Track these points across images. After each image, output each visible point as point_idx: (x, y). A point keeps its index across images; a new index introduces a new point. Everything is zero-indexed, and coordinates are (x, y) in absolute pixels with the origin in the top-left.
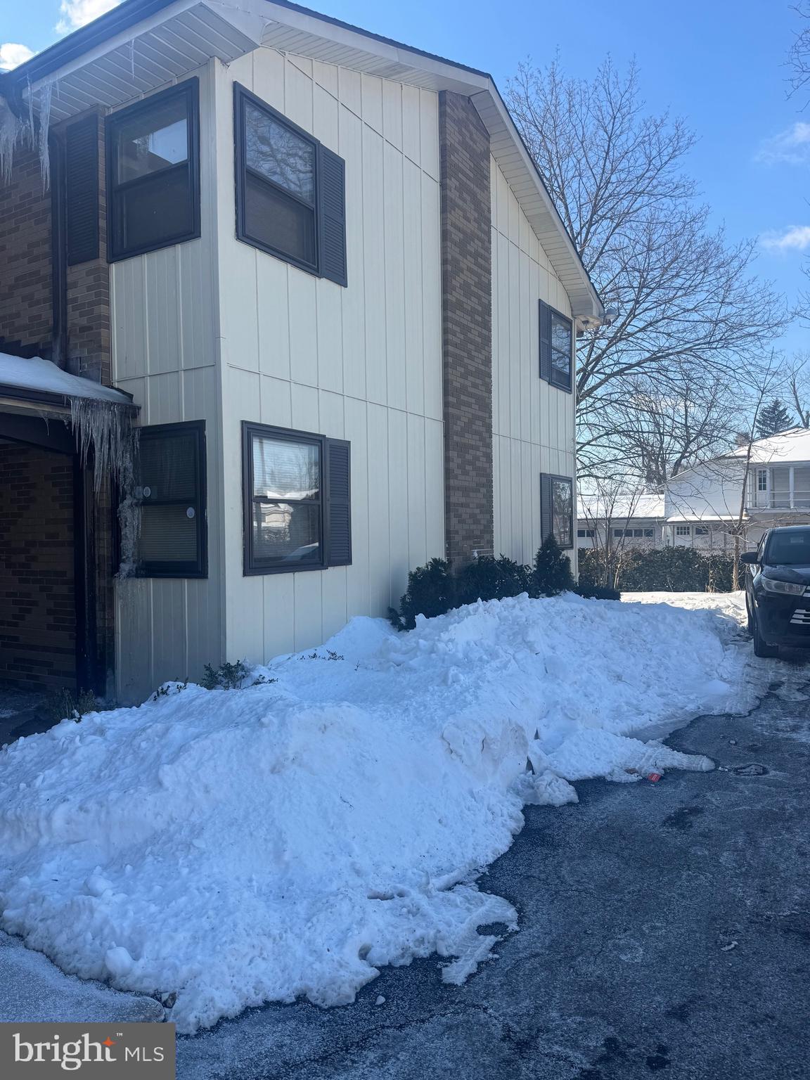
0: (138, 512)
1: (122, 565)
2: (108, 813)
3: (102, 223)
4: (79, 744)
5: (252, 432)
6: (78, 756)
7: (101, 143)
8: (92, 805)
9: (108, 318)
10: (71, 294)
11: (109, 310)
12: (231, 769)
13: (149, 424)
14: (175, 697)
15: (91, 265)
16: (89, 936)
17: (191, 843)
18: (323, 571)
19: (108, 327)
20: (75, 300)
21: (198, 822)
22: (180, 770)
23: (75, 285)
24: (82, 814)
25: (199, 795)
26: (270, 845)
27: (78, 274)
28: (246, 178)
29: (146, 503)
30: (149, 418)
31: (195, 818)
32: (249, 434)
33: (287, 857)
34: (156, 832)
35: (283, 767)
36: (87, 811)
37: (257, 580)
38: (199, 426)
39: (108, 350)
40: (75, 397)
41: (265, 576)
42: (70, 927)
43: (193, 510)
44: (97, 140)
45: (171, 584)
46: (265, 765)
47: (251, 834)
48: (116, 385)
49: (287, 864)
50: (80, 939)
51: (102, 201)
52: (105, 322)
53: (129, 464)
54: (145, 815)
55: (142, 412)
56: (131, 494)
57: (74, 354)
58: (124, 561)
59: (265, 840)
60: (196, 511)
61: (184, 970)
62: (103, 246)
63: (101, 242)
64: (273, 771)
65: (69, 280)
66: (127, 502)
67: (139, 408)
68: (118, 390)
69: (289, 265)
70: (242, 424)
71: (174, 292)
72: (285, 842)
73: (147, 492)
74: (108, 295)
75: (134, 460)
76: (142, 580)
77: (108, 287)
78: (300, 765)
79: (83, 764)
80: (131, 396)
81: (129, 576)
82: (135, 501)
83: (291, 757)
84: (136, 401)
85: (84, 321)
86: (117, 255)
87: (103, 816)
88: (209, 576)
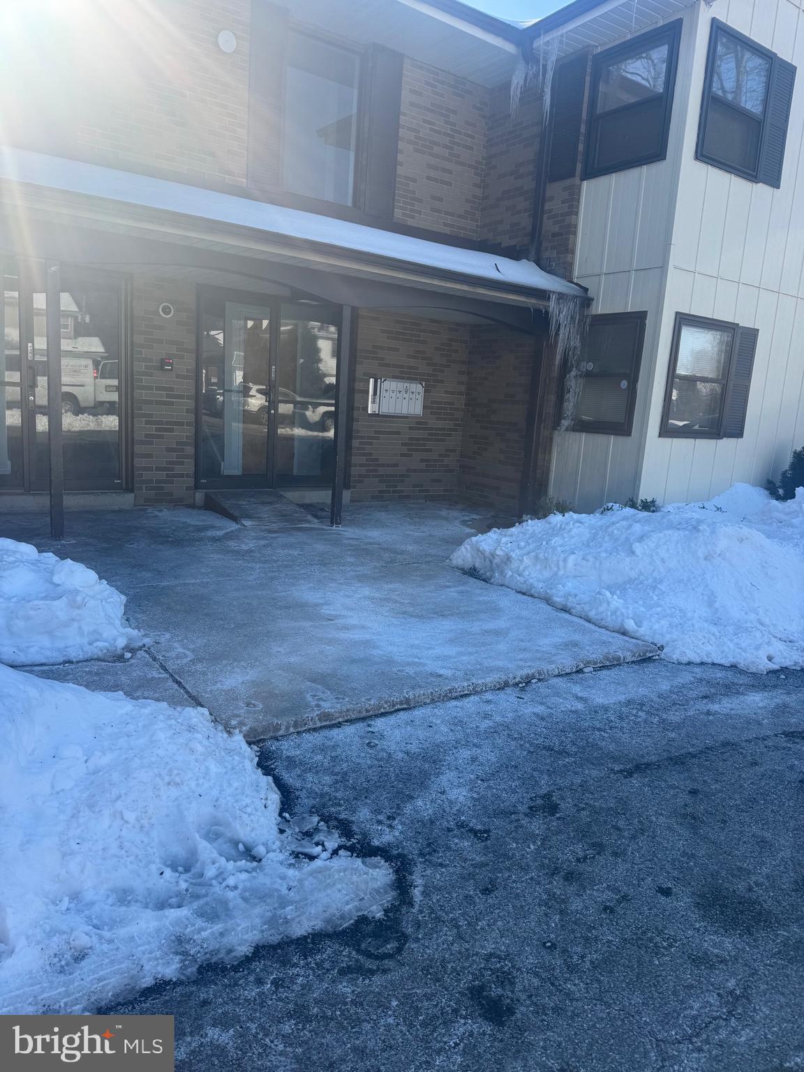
0: (581, 381)
1: (563, 421)
2: (600, 563)
3: (581, 147)
4: (572, 527)
5: (683, 320)
6: (573, 533)
7: (588, 79)
8: (590, 558)
9: (576, 226)
10: (547, 206)
11: (577, 220)
12: (678, 552)
13: (599, 313)
14: (619, 512)
15: (568, 182)
16: (609, 613)
17: (656, 586)
18: (719, 440)
19: (575, 233)
20: (551, 211)
21: (658, 577)
22: (646, 547)
23: (552, 199)
24: (584, 562)
25: (658, 563)
26: (706, 598)
27: (556, 190)
28: (710, 101)
29: (588, 375)
30: (601, 307)
31: (655, 574)
32: (680, 322)
33: (717, 605)
34: (630, 579)
35: (713, 557)
36: (587, 561)
37: (668, 441)
38: (640, 317)
39: (573, 252)
40: (554, 292)
41: (674, 439)
42: (596, 608)
43: (627, 384)
44: (585, 76)
45: (600, 439)
46: (700, 554)
47: (693, 589)
48: (575, 280)
49: (717, 609)
50: (604, 614)
51: (583, 129)
52: (571, 229)
53: (578, 344)
54: (624, 568)
55: (594, 303)
56: (576, 367)
57: (546, 255)
58: (565, 418)
59: (702, 594)
60: (628, 384)
61: (668, 637)
62: (579, 166)
63: (578, 164)
64: (706, 559)
65: (548, 194)
66: (573, 373)
67: (593, 299)
68: (577, 284)
69: (733, 175)
70: (676, 315)
71: (635, 205)
72: (715, 597)
73: (590, 366)
74: (578, 207)
75: (583, 340)
76: (577, 434)
77: (578, 201)
78: (724, 559)
79: (576, 538)
80: (586, 290)
81: (567, 430)
82: (579, 373)
83: (719, 553)
84: (590, 294)
85: (556, 229)
86: (589, 174)
87: (597, 564)
88: (632, 434)
